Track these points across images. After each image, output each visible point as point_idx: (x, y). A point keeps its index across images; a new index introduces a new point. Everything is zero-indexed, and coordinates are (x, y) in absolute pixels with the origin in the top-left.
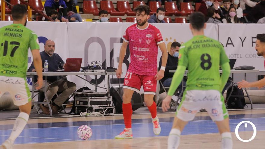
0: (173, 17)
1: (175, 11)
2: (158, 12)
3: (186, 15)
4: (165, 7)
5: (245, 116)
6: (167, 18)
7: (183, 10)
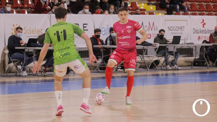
0: (19, 9)
1: (20, 5)
2: (6, 5)
3: (27, 8)
4: (12, 2)
5: (70, 80)
6: (14, 10)
7: (25, 5)
